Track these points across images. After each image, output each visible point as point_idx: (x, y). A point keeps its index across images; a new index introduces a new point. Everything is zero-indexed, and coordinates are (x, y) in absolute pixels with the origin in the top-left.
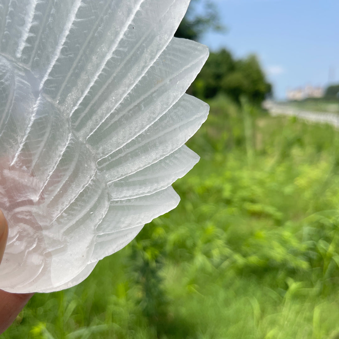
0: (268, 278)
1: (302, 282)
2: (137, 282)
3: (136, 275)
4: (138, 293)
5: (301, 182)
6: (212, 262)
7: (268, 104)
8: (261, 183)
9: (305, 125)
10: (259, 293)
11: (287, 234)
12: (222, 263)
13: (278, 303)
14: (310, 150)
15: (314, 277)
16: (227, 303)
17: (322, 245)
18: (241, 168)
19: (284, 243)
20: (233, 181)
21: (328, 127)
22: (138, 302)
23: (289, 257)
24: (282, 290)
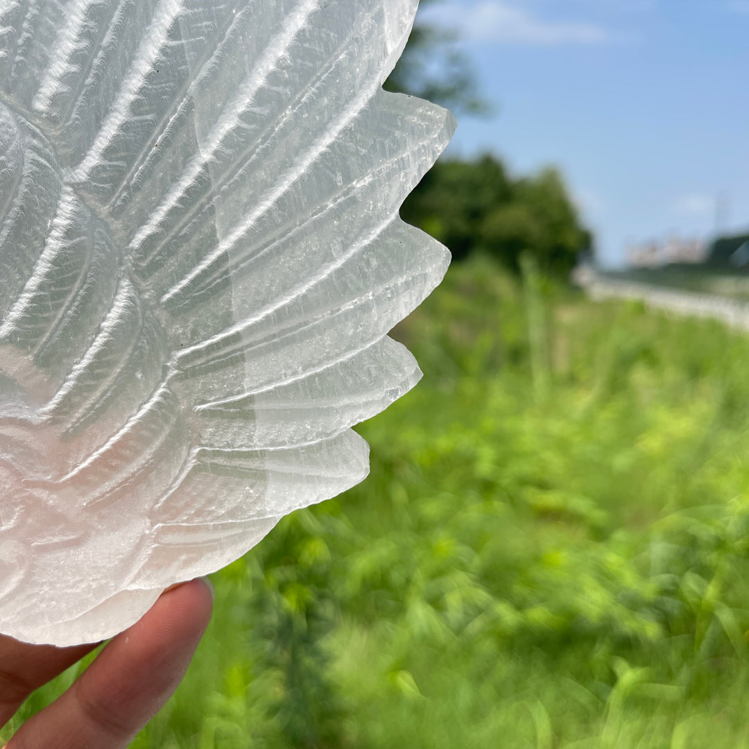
0: (571, 659)
1: (648, 668)
2: (270, 664)
3: (269, 645)
4: (273, 688)
5: (652, 443)
6: (446, 620)
7: (584, 275)
8: (562, 445)
9: (663, 320)
10: (550, 693)
11: (613, 558)
12: (467, 623)
13: (591, 716)
14: (672, 375)
15: (674, 657)
16: (477, 714)
17: (691, 583)
18: (518, 412)
19: (605, 577)
20: (500, 439)
21: (715, 327)
22: (273, 710)
23: (618, 611)
24: (603, 685)
